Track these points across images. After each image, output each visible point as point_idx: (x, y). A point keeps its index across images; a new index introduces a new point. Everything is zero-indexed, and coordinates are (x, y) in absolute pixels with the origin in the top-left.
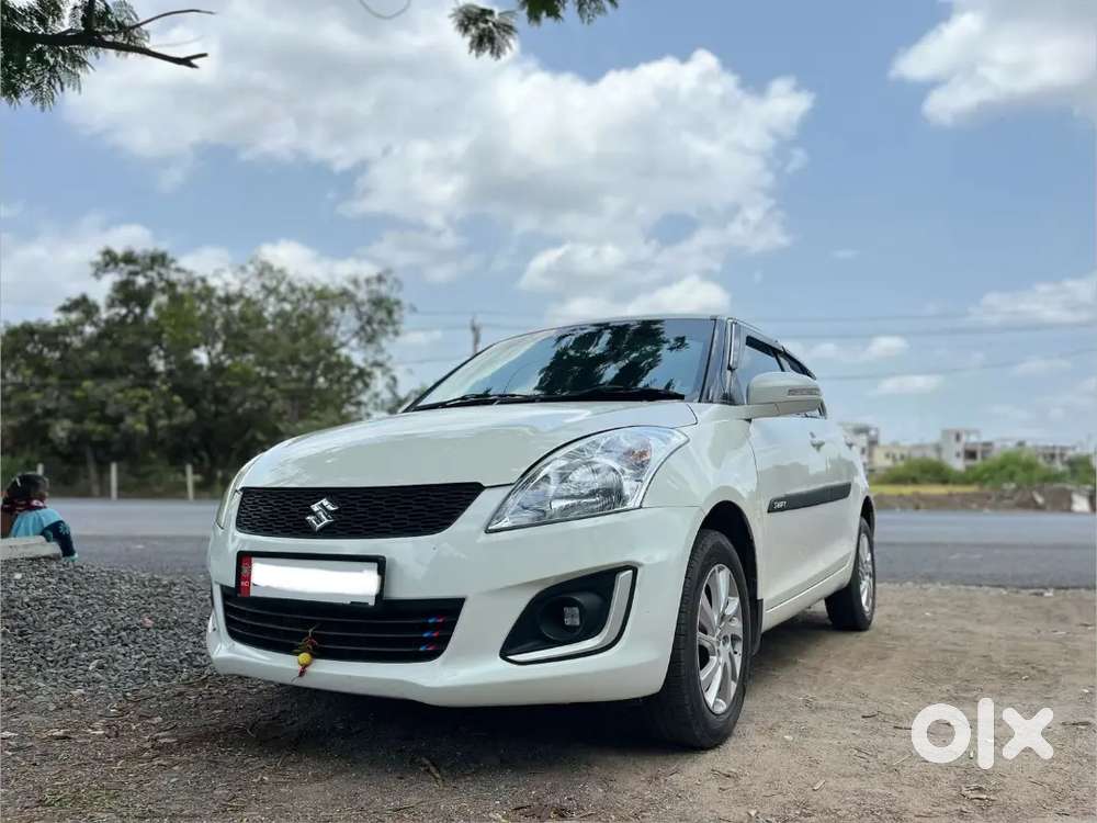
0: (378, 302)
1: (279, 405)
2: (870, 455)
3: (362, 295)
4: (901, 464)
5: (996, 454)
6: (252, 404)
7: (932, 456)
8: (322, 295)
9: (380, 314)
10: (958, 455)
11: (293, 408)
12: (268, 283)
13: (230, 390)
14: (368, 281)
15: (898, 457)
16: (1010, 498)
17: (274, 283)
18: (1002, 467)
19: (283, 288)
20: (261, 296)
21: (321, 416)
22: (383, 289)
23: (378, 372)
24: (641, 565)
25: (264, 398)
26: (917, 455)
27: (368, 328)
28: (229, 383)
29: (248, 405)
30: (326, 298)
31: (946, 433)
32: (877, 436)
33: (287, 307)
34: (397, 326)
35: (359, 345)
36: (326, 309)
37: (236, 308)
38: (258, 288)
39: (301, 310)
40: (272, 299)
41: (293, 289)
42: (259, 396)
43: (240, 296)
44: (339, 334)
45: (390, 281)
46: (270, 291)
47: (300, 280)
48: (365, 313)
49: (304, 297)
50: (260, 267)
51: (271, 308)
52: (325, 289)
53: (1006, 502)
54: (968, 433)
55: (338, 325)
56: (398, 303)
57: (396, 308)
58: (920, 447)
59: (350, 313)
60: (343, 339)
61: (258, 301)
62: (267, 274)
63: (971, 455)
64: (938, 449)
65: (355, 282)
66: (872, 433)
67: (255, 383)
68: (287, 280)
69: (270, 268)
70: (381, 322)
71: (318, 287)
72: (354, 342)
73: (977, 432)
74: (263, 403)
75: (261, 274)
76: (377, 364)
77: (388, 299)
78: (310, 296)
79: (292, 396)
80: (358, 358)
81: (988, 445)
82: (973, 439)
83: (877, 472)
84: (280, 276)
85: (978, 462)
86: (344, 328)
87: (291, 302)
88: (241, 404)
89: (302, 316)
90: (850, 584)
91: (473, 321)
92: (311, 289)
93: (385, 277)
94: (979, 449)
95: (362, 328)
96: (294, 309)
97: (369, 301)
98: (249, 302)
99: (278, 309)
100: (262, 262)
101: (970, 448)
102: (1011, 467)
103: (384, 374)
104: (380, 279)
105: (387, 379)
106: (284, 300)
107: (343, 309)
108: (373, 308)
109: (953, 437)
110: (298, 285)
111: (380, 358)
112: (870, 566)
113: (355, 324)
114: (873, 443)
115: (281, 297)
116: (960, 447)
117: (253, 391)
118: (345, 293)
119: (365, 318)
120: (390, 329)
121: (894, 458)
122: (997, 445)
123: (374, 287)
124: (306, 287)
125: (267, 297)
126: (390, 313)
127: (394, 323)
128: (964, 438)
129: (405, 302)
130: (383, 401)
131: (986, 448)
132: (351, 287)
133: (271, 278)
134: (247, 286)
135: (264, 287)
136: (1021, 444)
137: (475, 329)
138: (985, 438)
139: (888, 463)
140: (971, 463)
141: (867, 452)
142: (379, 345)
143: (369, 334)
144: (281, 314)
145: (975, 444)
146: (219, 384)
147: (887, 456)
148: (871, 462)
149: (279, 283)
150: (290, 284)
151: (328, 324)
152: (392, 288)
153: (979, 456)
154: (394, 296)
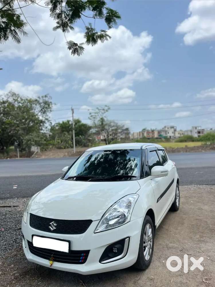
0: (46, 103)
1: (21, 132)
2: (175, 134)
3: (41, 101)
4: (182, 136)
5: (205, 133)
6: (13, 132)
7: (190, 134)
8: (30, 101)
9: (46, 106)
10: (196, 133)
11: (25, 132)
12: (15, 98)
13: (7, 128)
14: (42, 97)
15: (181, 134)
16: (209, 147)
17: (16, 98)
18: (207, 136)
19: (19, 99)
20: (13, 102)
21: (32, 134)
22: (47, 99)
23: (46, 121)
24: (130, 236)
25: (16, 130)
26: (186, 134)
27: (43, 110)
28: (6, 126)
29: (12, 132)
30: (31, 102)
31: (193, 127)
32: (176, 128)
33: (21, 105)
34: (51, 109)
35: (41, 114)
36: (31, 105)
37: (6, 105)
38: (12, 100)
39: (24, 105)
40: (16, 103)
41: (22, 100)
42: (15, 130)
43: (7, 101)
44: (35, 112)
45: (48, 97)
46: (15, 100)
47: (24, 97)
48: (42, 106)
49: (25, 102)
50: (12, 94)
51: (16, 105)
52: (31, 99)
53: (208, 148)
54: (198, 127)
55: (35, 109)
56: (51, 103)
57: (50, 104)
58: (187, 131)
59: (38, 106)
60: (37, 113)
61: (12, 103)
62: (14, 96)
63: (199, 132)
64: (191, 131)
65: (39, 97)
66: (175, 128)
67: (13, 126)
68: (20, 97)
69: (15, 94)
70: (46, 108)
71: (29, 99)
72: (40, 114)
73: (200, 127)
74: (16, 131)
75: (13, 96)
76: (47, 119)
77: (48, 102)
78: (27, 101)
79: (24, 129)
80: (41, 118)
81: (203, 130)
82: (200, 128)
83: (176, 138)
84: (18, 96)
85: (201, 134)
86: (37, 110)
87: (22, 103)
88: (10, 132)
89: (25, 107)
90: (174, 201)
91: (72, 108)
92: (27, 100)
93: (47, 96)
94: (201, 131)
95: (42, 110)
96: (23, 105)
97: (43, 102)
98: (10, 103)
99: (18, 105)
100: (13, 93)
101: (199, 131)
102: (209, 137)
103: (48, 122)
104: (46, 96)
105: (49, 123)
106: (19, 103)
107: (36, 105)
108: (44, 104)
109: (195, 128)
110: (23, 98)
111: (47, 117)
112: (178, 194)
113: (40, 109)
114: (175, 130)
115: (19, 102)
116: (196, 131)
117: (13, 128)
118: (36, 100)
119: (42, 107)
120: (49, 110)
121: (181, 135)
122: (206, 130)
123: (44, 98)
124: (25, 99)
125: (15, 102)
126: (49, 105)
127: (50, 108)
128: (198, 128)
129: (53, 102)
130: (48, 129)
131: (203, 131)
132: (38, 99)
133: (15, 97)
134: (9, 99)
135: (14, 99)
136: (211, 129)
137: (72, 110)
138: (202, 128)
139: (179, 135)
140: (199, 134)
141: (174, 133)
142: (47, 114)
143: (44, 111)
144: (19, 107)
145: (200, 130)
146: (3, 127)
147: (179, 134)
148: (175, 136)
149: (18, 98)
150: (21, 98)
151: (32, 109)
152: (49, 99)
153: (201, 133)
154: (50, 101)
